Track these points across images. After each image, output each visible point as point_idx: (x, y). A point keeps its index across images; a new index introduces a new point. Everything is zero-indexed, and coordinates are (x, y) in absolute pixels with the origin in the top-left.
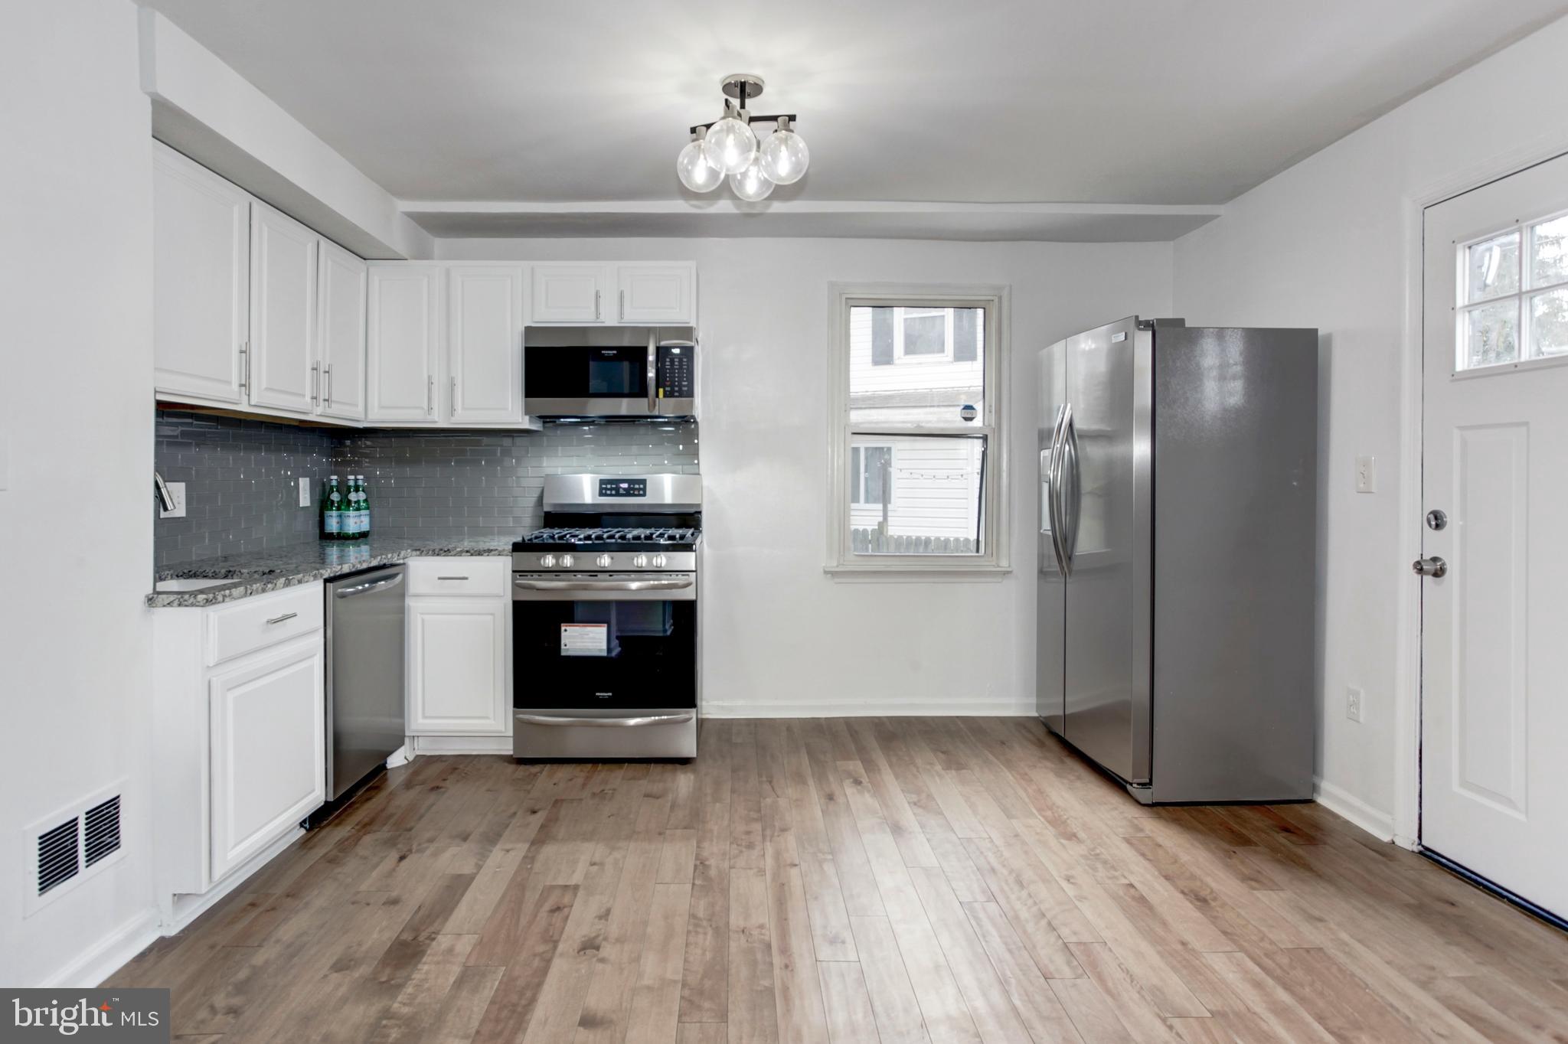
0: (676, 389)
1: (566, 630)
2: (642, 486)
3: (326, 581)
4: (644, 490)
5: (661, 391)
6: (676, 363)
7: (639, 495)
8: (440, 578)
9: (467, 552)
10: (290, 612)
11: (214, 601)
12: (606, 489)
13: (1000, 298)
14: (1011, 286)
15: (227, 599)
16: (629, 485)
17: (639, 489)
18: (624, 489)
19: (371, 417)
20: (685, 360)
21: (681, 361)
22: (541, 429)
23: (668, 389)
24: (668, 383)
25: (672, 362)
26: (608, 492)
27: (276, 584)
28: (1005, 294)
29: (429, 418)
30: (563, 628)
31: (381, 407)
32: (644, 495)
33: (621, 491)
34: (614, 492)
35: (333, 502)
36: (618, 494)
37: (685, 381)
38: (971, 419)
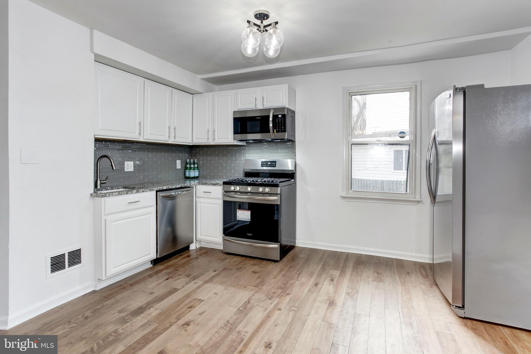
0: (280, 129)
1: (238, 212)
2: (275, 164)
3: (157, 191)
4: (275, 165)
5: (275, 130)
6: (280, 120)
7: (274, 167)
8: (204, 192)
9: (211, 184)
10: (137, 200)
11: (105, 196)
12: (263, 164)
13: (416, 86)
14: (421, 81)
15: (110, 196)
16: (271, 163)
17: (274, 165)
18: (269, 164)
19: (194, 142)
20: (283, 119)
21: (281, 120)
22: (246, 144)
23: (277, 129)
24: (277, 128)
25: (279, 120)
26: (264, 165)
27: (132, 192)
28: (418, 85)
29: (208, 142)
30: (237, 211)
31: (196, 139)
32: (275, 167)
33: (268, 165)
34: (266, 165)
35: (187, 167)
36: (267, 166)
37: (283, 127)
38: (403, 137)
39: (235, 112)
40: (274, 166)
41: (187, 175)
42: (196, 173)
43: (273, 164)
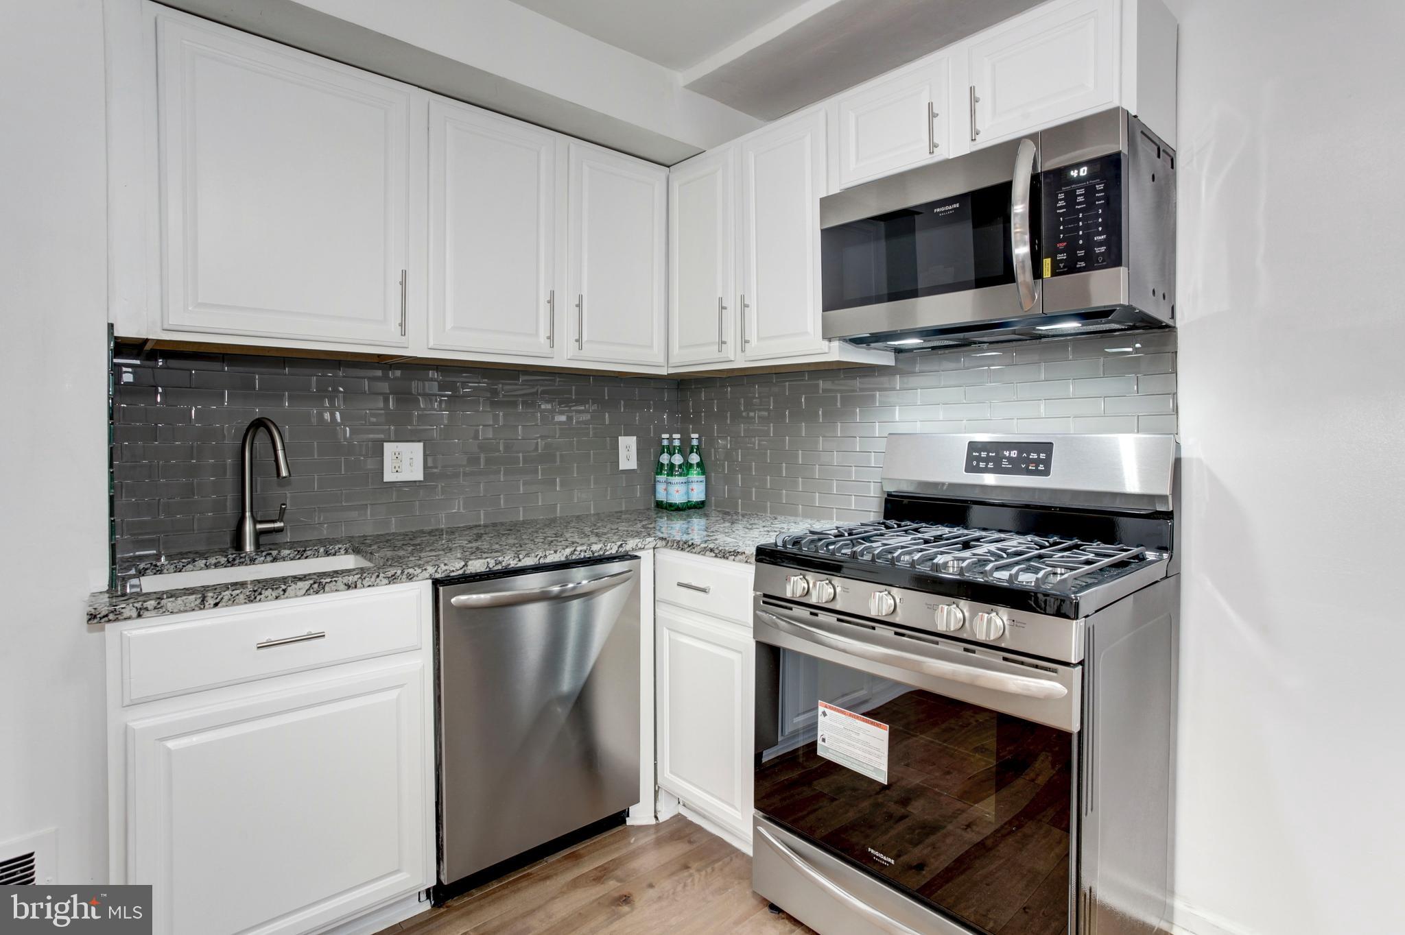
0: (1081, 253)
1: (824, 714)
2: (1043, 456)
3: (437, 584)
4: (1047, 462)
5: (1047, 263)
6: (1080, 199)
7: (1037, 473)
8: (680, 585)
12: (979, 459)
15: (148, 614)
16: (1020, 453)
17: (1037, 462)
18: (1010, 459)
19: (673, 361)
20: (1100, 187)
21: (1090, 191)
22: (888, 361)
23: (1060, 257)
24: (1061, 246)
25: (1071, 198)
26: (982, 465)
29: (722, 356)
30: (821, 709)
31: (680, 347)
32: (1046, 473)
33: (1005, 464)
34: (991, 465)
35: (662, 465)
36: (998, 470)
37: (1100, 234)
39: (827, 204)
40: (1041, 467)
41: (661, 495)
42: (694, 486)
43: (1034, 456)
